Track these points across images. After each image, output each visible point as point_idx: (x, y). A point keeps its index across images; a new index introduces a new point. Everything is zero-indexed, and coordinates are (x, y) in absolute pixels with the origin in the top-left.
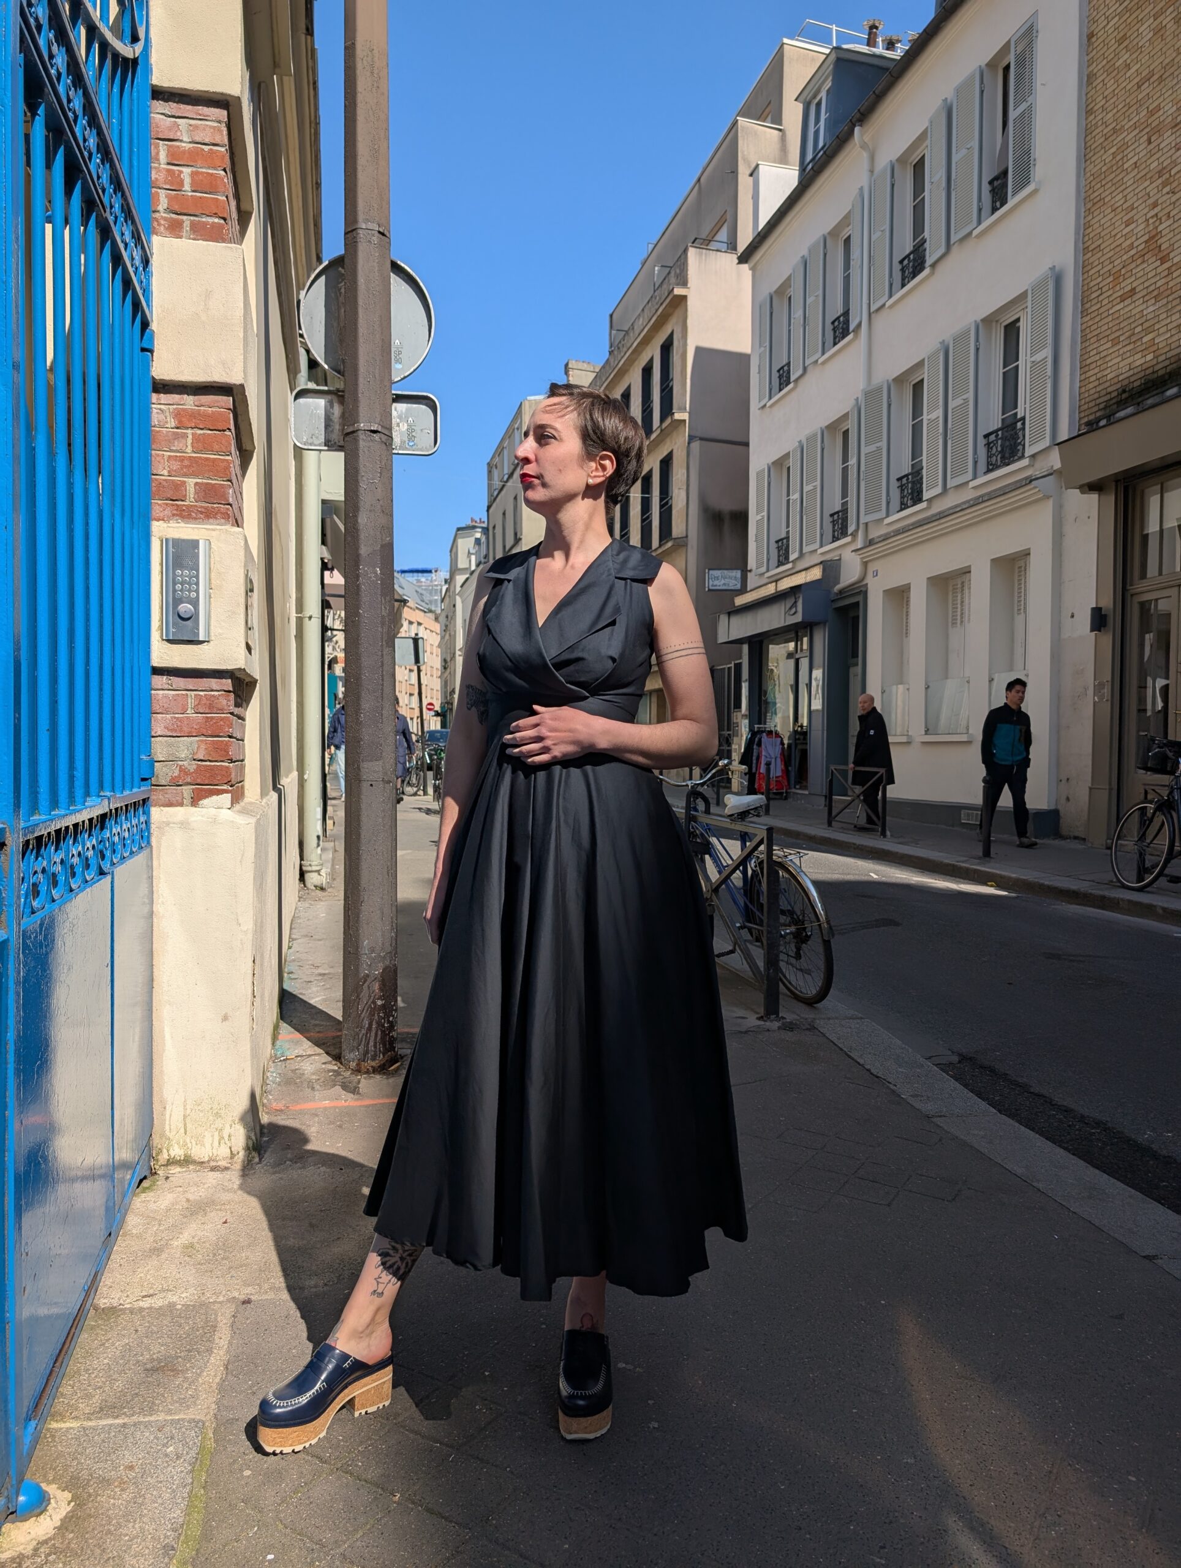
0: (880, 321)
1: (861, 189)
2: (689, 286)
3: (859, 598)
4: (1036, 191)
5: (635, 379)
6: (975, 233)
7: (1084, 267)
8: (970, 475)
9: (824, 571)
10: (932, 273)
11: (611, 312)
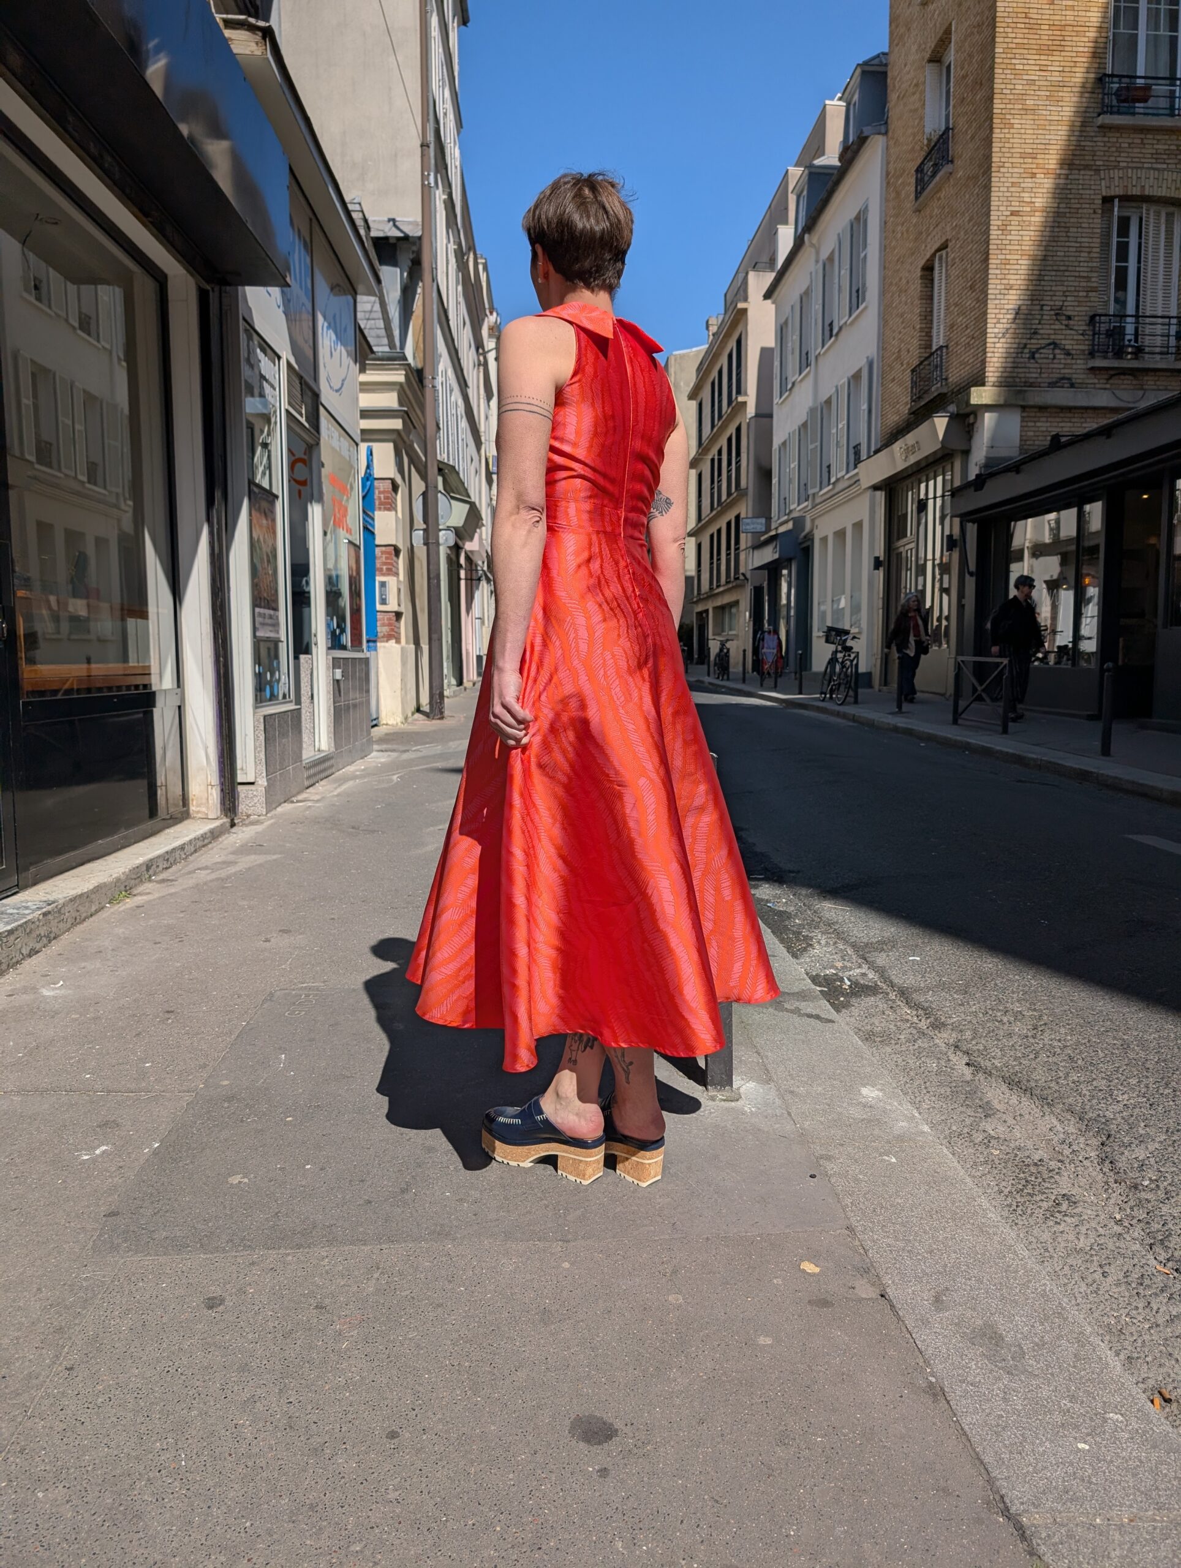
0: (820, 360)
1: (811, 273)
2: (749, 300)
3: (809, 543)
4: (866, 308)
5: (724, 360)
6: (848, 322)
7: (882, 358)
8: (844, 472)
9: (794, 524)
10: (836, 340)
11: (725, 291)
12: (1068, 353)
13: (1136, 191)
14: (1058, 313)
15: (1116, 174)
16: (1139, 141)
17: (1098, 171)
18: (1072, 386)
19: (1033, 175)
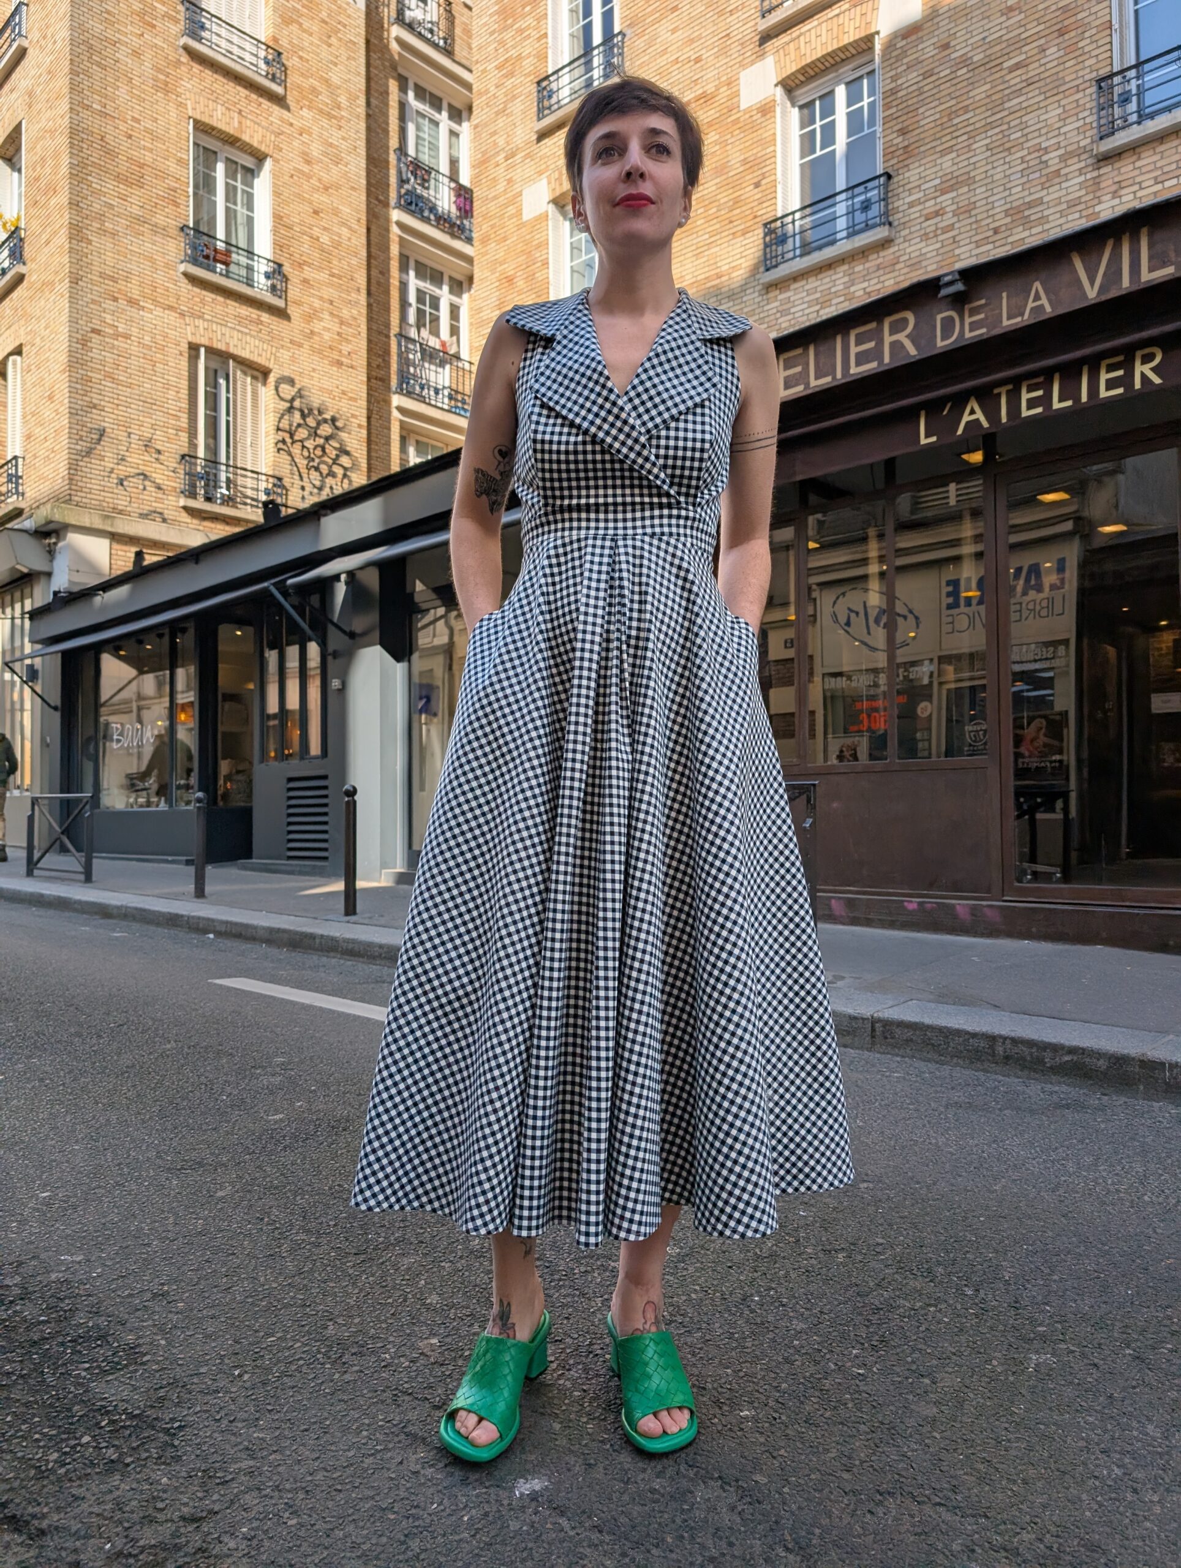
12: (159, 488)
13: (221, 346)
14: (147, 445)
15: (200, 323)
16: (222, 299)
17: (182, 315)
18: (164, 520)
19: (115, 299)
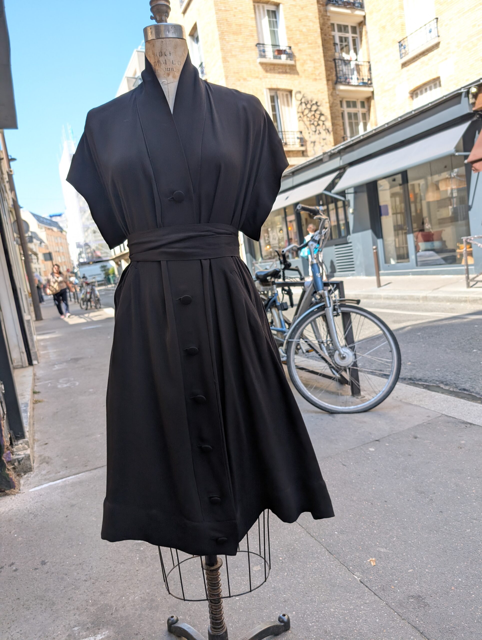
13: (274, 87)
16: (272, 68)
